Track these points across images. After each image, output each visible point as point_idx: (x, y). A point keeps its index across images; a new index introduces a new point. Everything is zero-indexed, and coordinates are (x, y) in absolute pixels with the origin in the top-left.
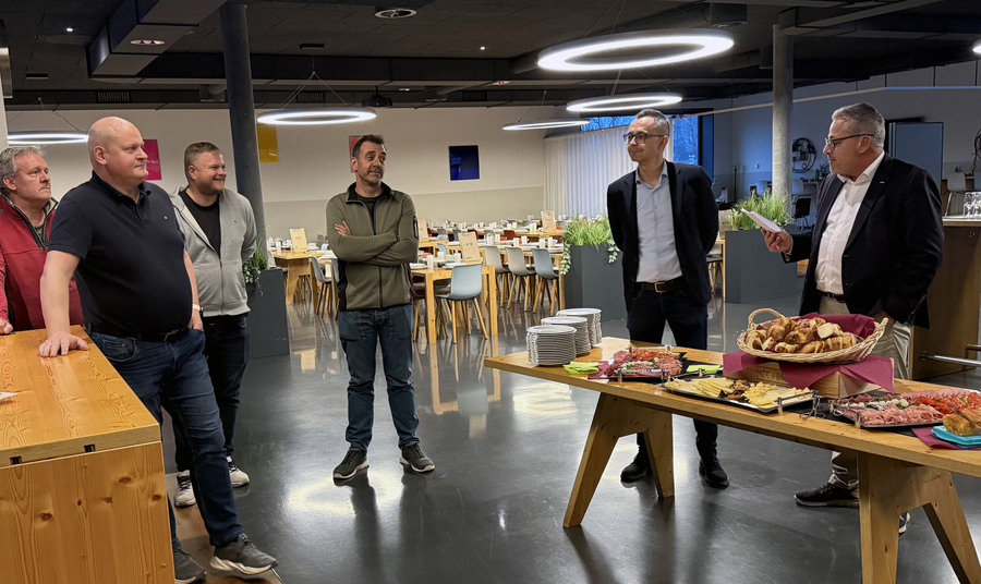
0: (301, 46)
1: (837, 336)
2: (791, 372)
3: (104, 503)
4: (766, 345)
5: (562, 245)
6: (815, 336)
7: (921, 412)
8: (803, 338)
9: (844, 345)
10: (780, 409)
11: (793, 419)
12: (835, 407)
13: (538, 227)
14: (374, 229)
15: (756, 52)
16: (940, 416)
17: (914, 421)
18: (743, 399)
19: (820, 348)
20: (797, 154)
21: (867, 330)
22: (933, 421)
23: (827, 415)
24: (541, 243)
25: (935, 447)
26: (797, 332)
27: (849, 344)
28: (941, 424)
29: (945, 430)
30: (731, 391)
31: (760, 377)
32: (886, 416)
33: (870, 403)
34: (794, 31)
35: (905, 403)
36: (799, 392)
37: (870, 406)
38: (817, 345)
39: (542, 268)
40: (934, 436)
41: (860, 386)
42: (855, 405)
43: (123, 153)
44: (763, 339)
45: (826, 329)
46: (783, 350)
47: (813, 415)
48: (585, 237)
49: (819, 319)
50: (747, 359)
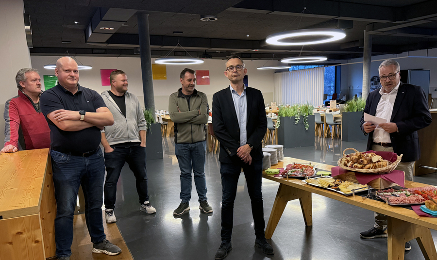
0: (174, 32)
1: (380, 161)
2: (360, 177)
3: (8, 245)
4: (349, 165)
6: (371, 161)
7: (415, 198)
8: (366, 162)
9: (383, 166)
10: (354, 194)
11: (359, 199)
12: (378, 194)
13: (270, 109)
14: (189, 108)
15: (357, 41)
16: (424, 200)
17: (412, 202)
18: (338, 189)
19: (373, 166)
20: (373, 82)
21: (394, 159)
22: (421, 203)
23: (373, 197)
24: (269, 115)
25: (421, 216)
26: (363, 159)
27: (386, 165)
28: (424, 204)
29: (426, 207)
30: (334, 185)
31: (347, 178)
32: (400, 200)
33: (393, 193)
34: (372, 32)
35: (409, 193)
36: (363, 186)
37: (393, 195)
38: (371, 165)
40: (421, 210)
41: (390, 184)
42: (386, 193)
43: (63, 72)
44: (348, 162)
45: (376, 158)
46: (356, 167)
47: (368, 197)
48: (286, 113)
49: (373, 153)
50: (341, 171)
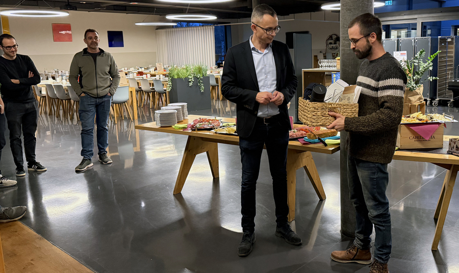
5: (167, 78)
7: (301, 133)
13: (155, 70)
16: (306, 134)
17: (298, 136)
22: (304, 136)
24: (157, 77)
25: (305, 144)
29: (307, 138)
35: (296, 131)
39: (158, 88)
40: (304, 141)
48: (178, 75)
